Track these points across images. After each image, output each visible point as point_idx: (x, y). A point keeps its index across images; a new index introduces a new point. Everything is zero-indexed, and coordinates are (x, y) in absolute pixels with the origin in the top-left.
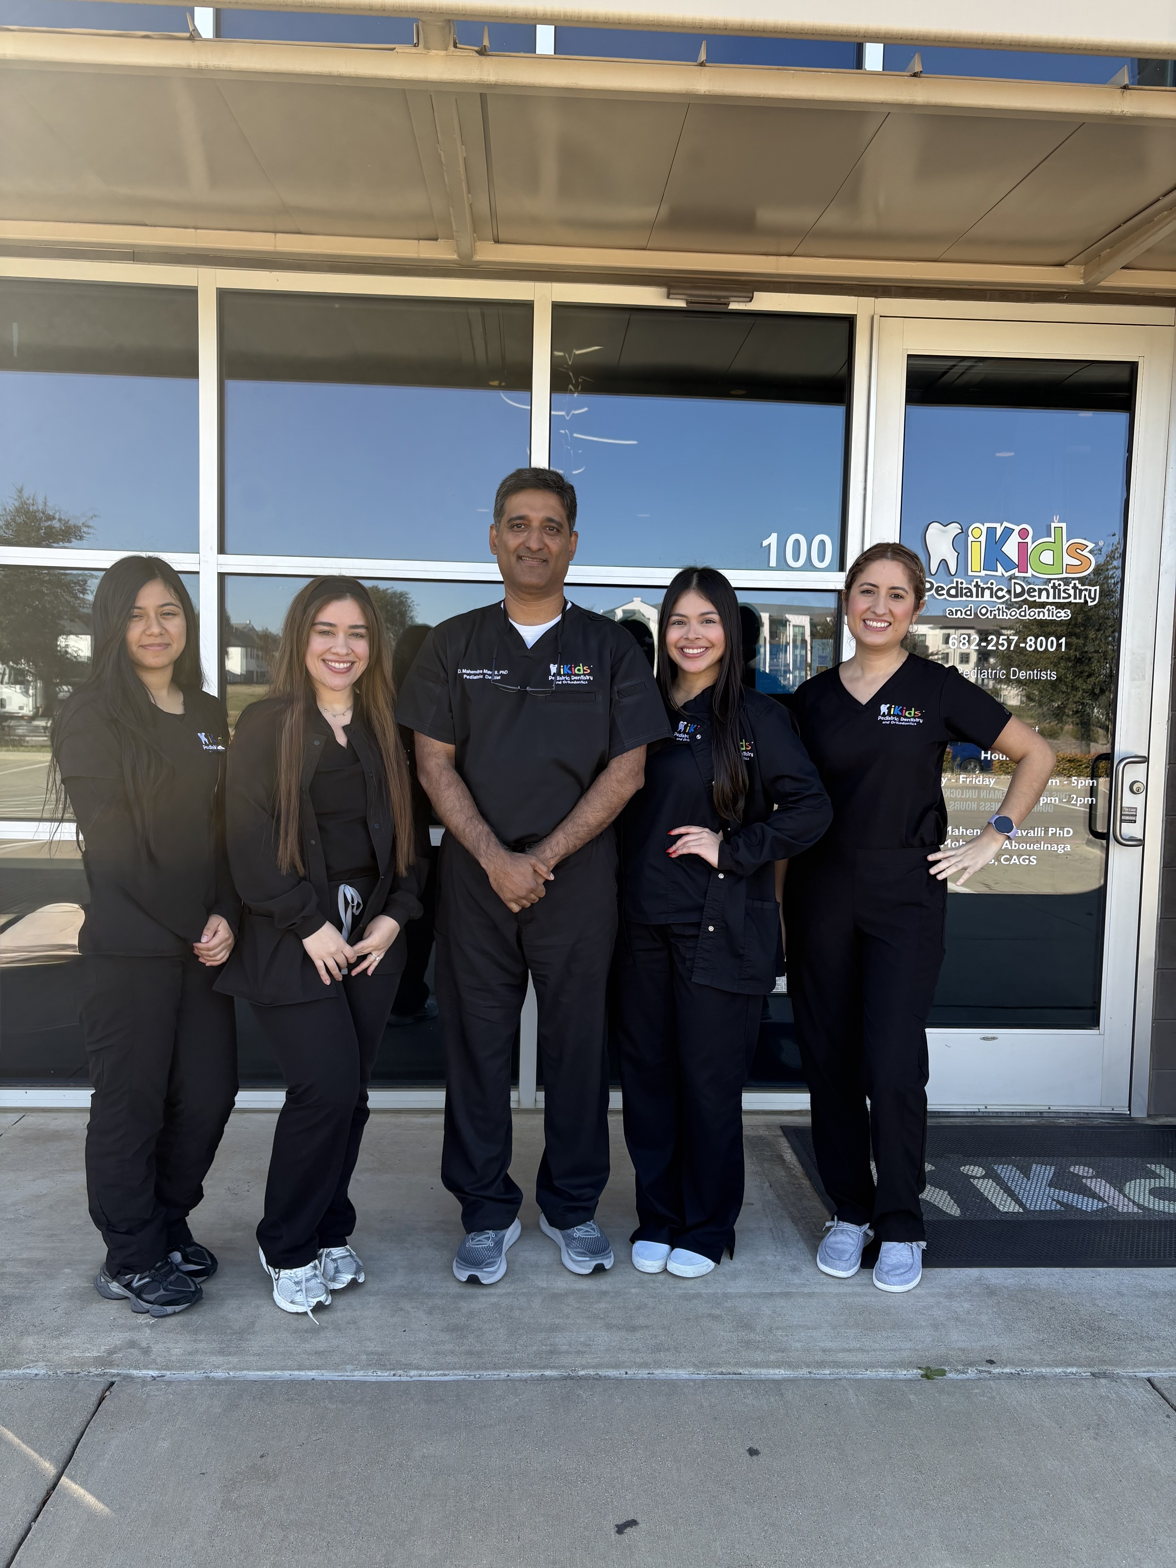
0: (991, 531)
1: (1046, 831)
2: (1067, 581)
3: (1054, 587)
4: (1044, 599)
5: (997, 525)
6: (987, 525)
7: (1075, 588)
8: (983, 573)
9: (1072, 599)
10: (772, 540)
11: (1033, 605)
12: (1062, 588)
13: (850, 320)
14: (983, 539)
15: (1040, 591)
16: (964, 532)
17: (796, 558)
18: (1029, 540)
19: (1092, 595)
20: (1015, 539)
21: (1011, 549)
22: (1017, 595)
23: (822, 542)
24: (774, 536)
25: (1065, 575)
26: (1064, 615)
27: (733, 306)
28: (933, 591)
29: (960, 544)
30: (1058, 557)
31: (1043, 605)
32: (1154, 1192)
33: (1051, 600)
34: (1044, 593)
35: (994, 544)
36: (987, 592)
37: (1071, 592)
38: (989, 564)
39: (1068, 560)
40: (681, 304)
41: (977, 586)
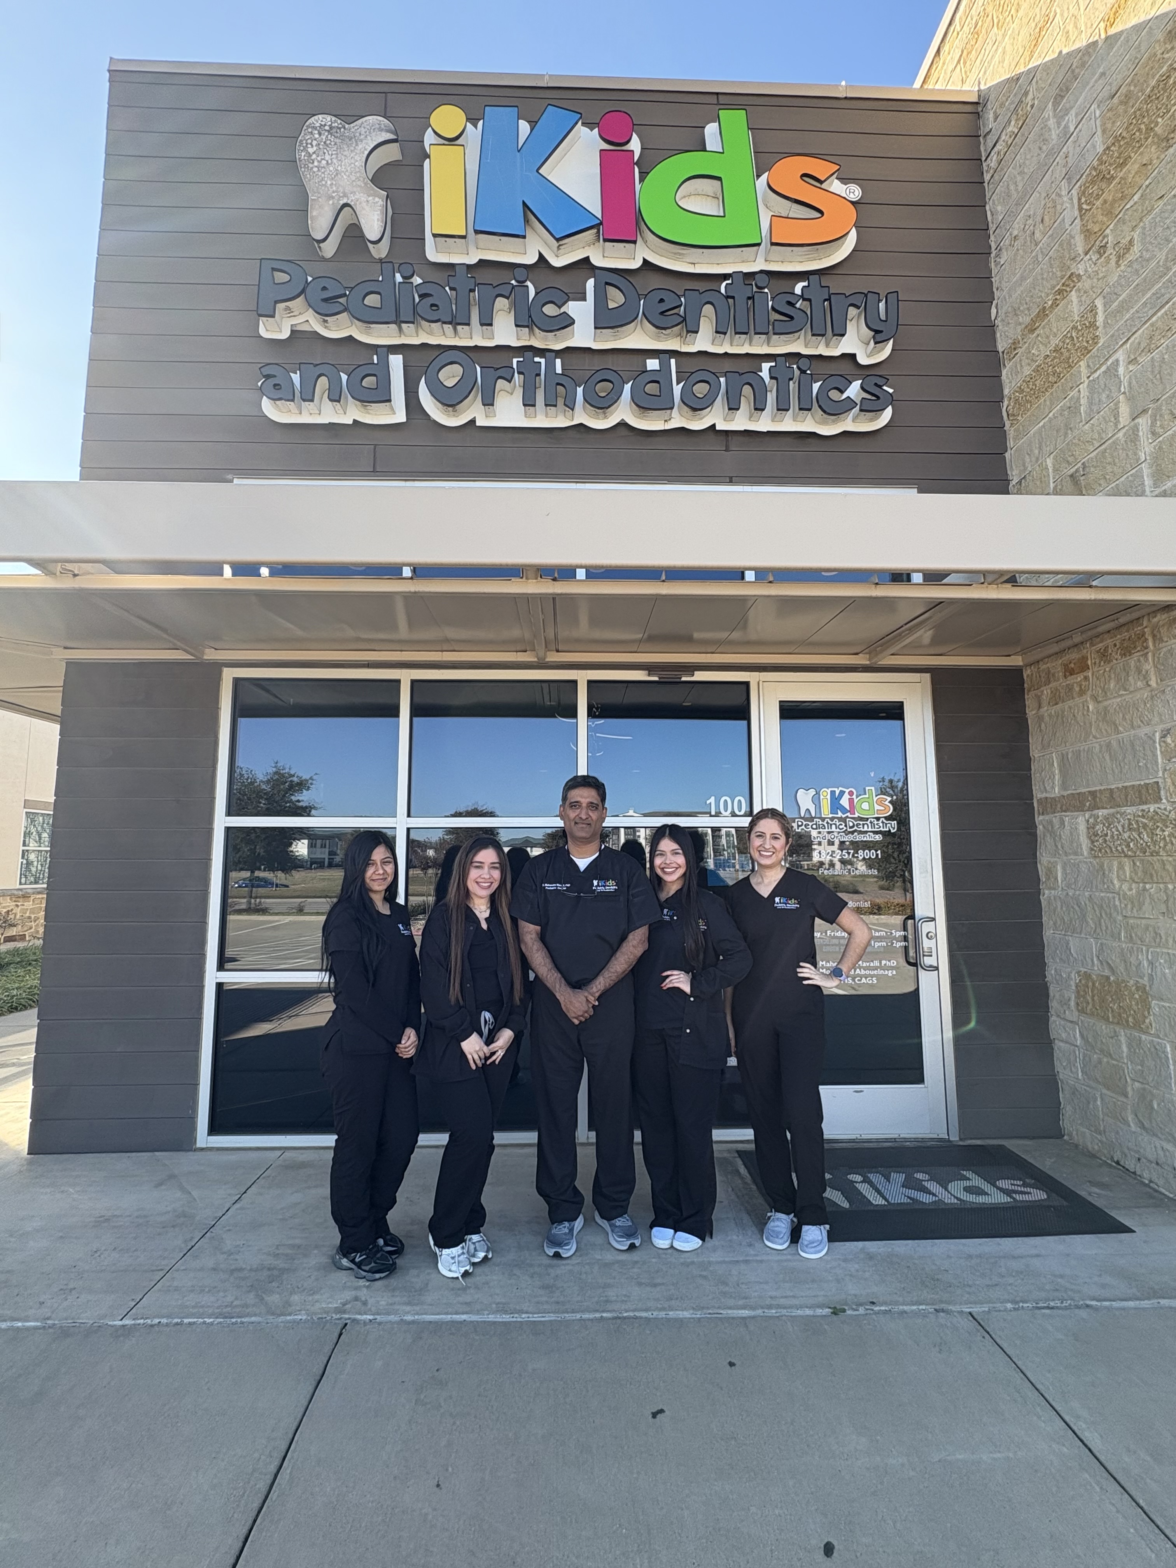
0: (833, 793)
1: (881, 963)
2: (878, 819)
3: (871, 822)
4: (866, 829)
5: (836, 789)
6: (830, 789)
7: (883, 822)
8: (831, 816)
9: (881, 829)
10: (712, 800)
11: (861, 832)
12: (876, 822)
13: (747, 684)
14: (829, 797)
15: (863, 825)
16: (818, 793)
17: (726, 810)
18: (854, 797)
19: (893, 826)
20: (846, 797)
21: (845, 802)
22: (851, 828)
23: (740, 801)
24: (713, 798)
25: (876, 816)
26: (879, 838)
27: (684, 679)
28: (803, 827)
29: (816, 799)
30: (871, 806)
31: (866, 832)
32: (966, 1189)
33: (870, 829)
34: (866, 826)
35: (835, 801)
36: (834, 826)
37: (881, 825)
38: (833, 810)
39: (877, 807)
40: (656, 679)
41: (828, 823)
